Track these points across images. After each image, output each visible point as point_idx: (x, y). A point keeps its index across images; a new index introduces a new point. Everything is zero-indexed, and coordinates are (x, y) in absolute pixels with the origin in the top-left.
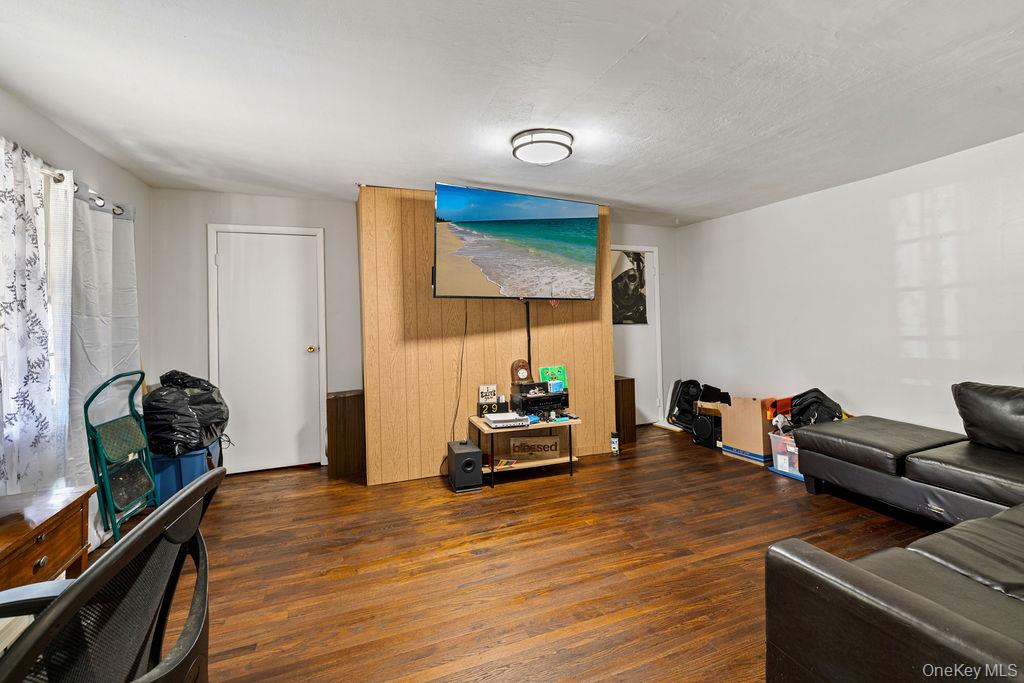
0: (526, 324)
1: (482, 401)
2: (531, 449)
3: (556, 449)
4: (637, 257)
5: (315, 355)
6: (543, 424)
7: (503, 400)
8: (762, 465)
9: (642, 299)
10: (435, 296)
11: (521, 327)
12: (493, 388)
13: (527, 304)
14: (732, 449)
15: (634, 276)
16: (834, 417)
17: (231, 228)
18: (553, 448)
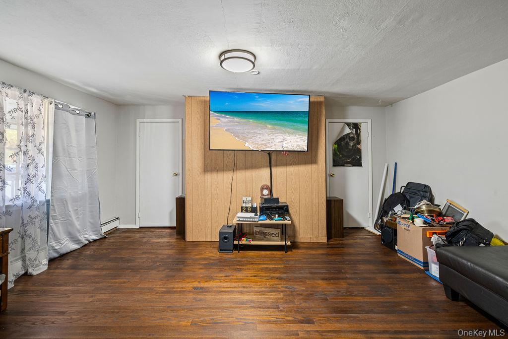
0: (269, 165)
1: (244, 205)
2: (264, 234)
3: (278, 236)
4: (356, 126)
5: (177, 177)
6: (268, 222)
7: (255, 205)
8: (422, 268)
9: (359, 152)
10: (210, 150)
11: (267, 167)
12: (250, 199)
13: (269, 154)
14: (403, 253)
15: (353, 138)
16: (480, 243)
17: (145, 120)
18: (277, 235)
